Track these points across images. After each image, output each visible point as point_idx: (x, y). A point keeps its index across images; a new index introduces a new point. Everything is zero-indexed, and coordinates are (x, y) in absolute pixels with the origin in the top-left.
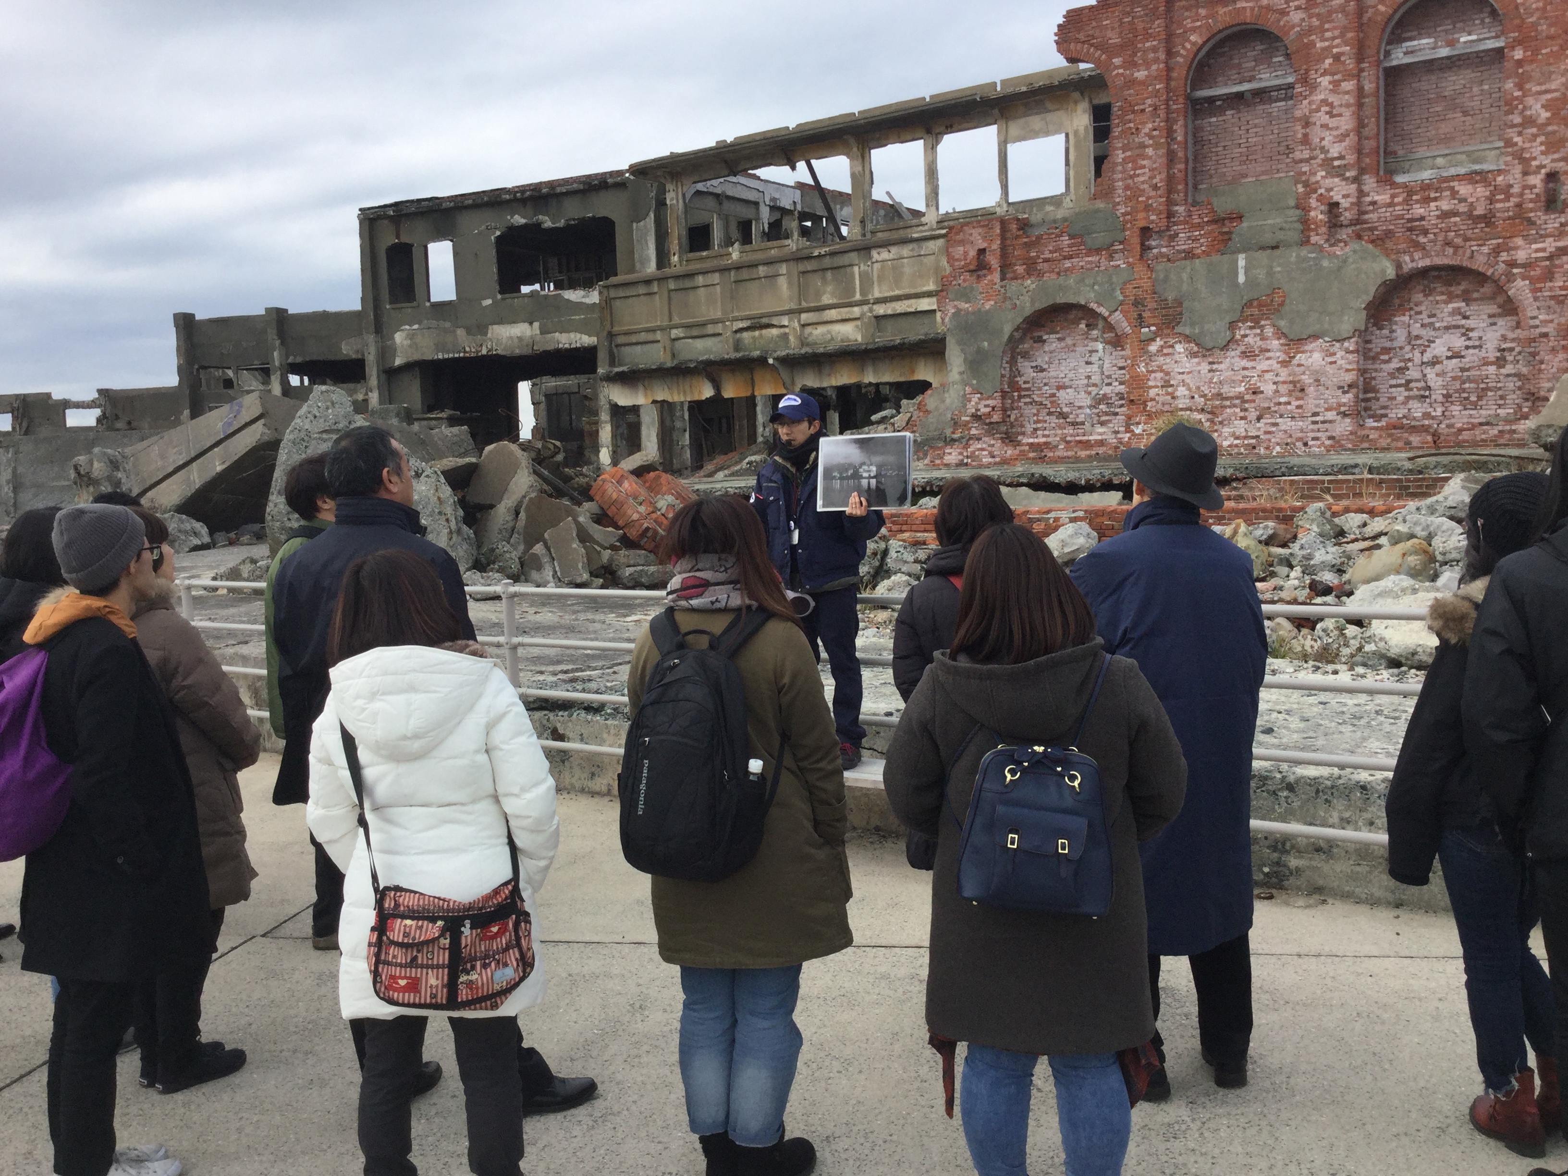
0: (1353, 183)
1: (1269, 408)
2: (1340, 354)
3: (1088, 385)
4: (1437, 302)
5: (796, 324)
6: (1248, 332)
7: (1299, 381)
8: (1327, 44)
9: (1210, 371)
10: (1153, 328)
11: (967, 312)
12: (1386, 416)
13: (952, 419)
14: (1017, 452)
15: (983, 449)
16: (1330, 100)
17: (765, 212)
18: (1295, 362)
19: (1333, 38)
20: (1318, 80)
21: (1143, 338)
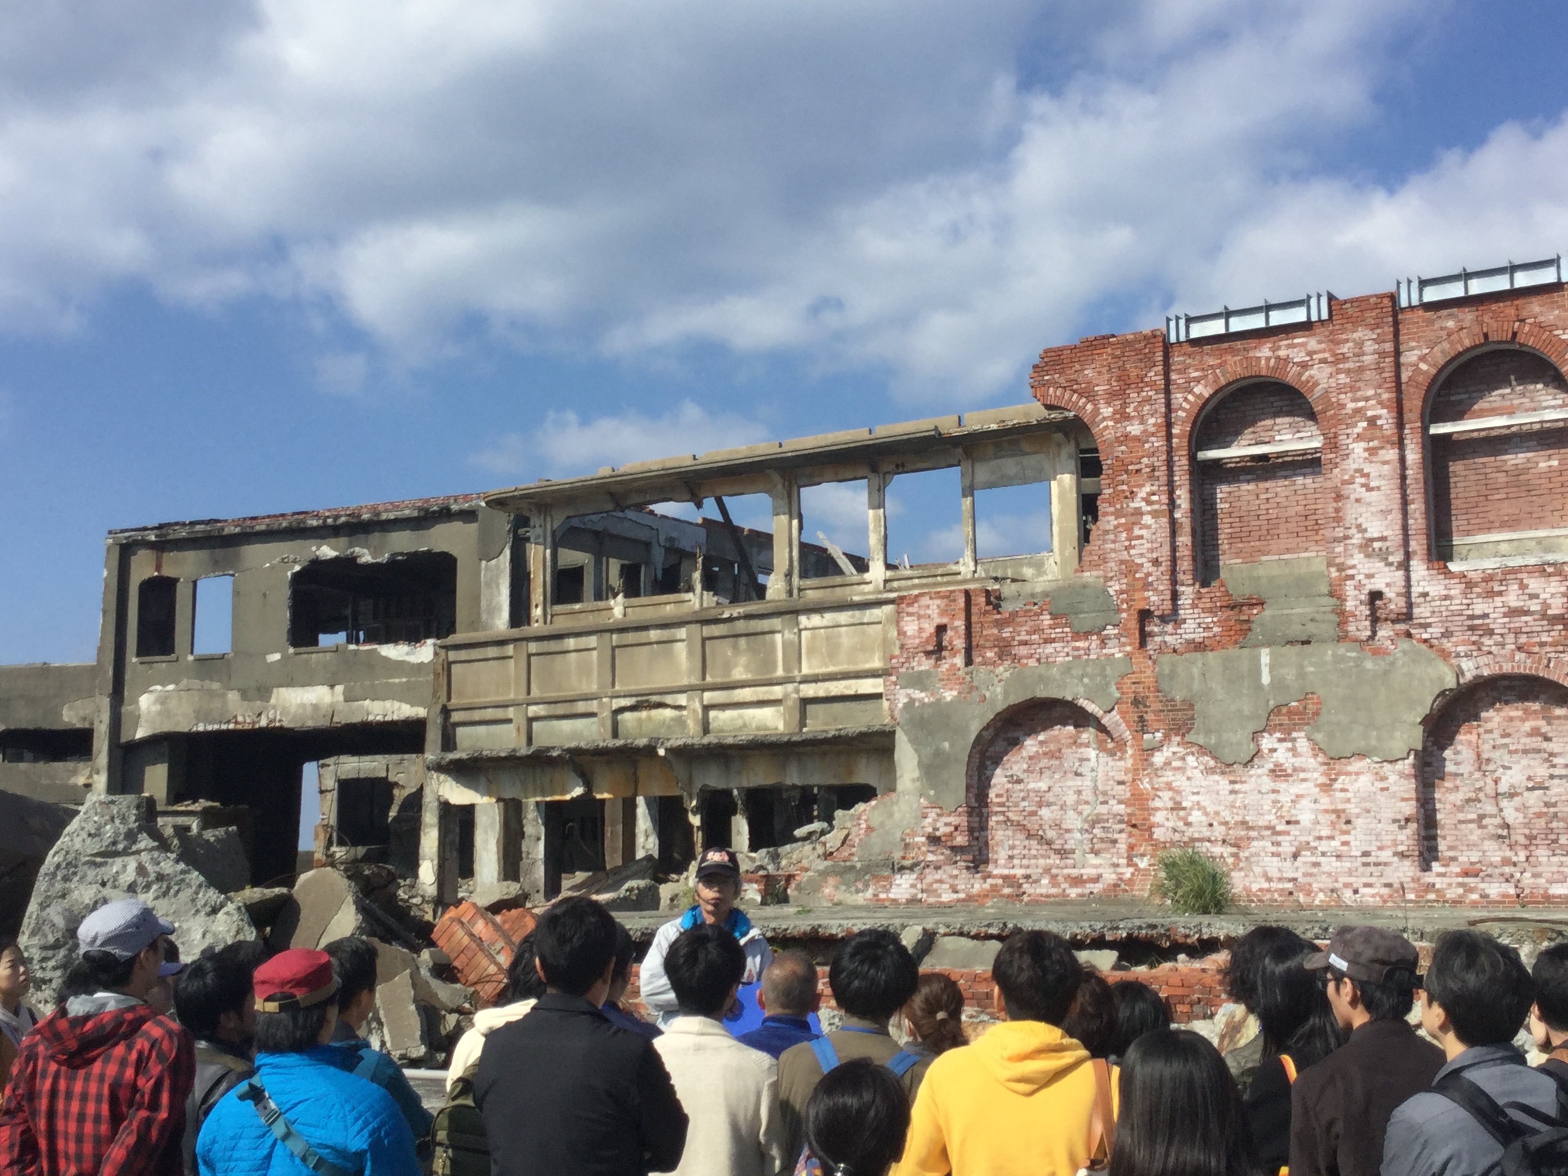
0: (1398, 569)
1: (1308, 843)
2: (1393, 778)
3: (1078, 803)
4: (1511, 719)
5: (697, 706)
6: (1276, 745)
7: (1344, 811)
8: (1361, 404)
9: (1232, 792)
10: (1159, 735)
11: (924, 704)
12: (1453, 859)
13: (903, 840)
14: (987, 886)
15: (941, 881)
16: (1366, 471)
17: (658, 556)
18: (1337, 785)
19: (1367, 399)
20: (1351, 447)
21: (1145, 746)
